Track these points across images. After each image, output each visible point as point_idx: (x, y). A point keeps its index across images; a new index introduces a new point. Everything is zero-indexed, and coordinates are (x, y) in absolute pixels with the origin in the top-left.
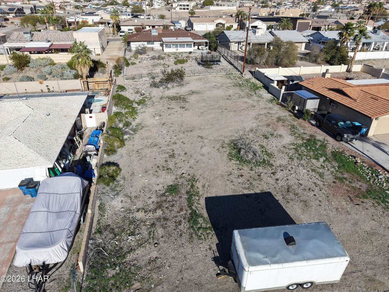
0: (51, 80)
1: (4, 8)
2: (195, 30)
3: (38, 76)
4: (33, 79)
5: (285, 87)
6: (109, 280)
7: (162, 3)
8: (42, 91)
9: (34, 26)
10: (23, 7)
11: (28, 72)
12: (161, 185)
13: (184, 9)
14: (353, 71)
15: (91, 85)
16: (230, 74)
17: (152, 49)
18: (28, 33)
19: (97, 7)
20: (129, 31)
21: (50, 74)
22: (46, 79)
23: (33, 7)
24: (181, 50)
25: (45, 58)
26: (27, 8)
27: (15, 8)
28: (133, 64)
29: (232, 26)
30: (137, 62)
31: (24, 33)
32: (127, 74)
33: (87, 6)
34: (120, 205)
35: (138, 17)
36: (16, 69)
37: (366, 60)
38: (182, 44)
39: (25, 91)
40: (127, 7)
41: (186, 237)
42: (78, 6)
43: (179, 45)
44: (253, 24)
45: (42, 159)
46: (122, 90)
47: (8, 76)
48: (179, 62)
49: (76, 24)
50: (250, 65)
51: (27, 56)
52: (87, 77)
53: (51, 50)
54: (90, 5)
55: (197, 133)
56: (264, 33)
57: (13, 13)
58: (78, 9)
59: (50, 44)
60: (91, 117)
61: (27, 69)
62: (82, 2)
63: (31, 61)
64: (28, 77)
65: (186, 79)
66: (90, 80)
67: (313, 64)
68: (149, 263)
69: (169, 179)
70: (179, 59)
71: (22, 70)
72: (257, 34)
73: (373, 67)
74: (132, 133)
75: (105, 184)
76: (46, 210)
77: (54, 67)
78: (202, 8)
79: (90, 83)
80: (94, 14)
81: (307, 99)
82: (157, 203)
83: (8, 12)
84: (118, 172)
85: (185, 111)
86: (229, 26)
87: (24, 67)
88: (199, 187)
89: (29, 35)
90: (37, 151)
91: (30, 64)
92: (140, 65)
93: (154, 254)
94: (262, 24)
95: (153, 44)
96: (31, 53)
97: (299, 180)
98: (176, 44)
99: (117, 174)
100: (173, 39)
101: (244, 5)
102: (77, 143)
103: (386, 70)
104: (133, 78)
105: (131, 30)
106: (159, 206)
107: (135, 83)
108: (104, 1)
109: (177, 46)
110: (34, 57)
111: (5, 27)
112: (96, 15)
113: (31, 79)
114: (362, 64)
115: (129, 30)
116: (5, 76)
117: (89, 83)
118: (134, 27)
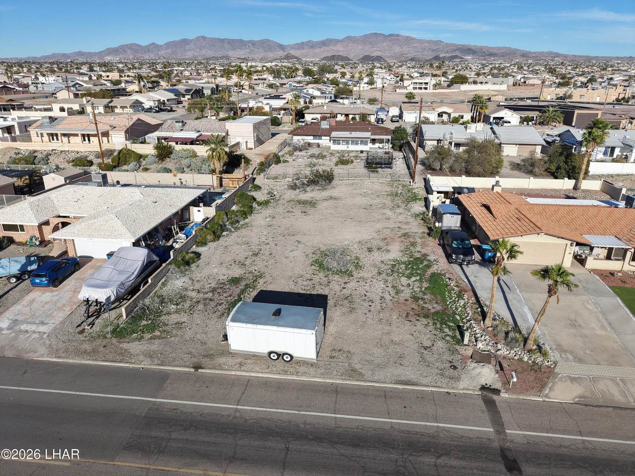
0: (188, 173)
1: (180, 89)
2: (406, 121)
3: (176, 168)
4: (171, 171)
5: (449, 200)
6: (140, 326)
7: (393, 80)
8: (175, 184)
9: (202, 112)
10: (203, 88)
11: (169, 163)
12: (226, 276)
13: (420, 88)
14: (582, 188)
15: (225, 182)
16: (396, 180)
17: (318, 145)
18: (180, 122)
19: (299, 86)
20: (313, 121)
21: (188, 167)
22: (183, 172)
23: (215, 87)
24: (352, 147)
25: (188, 150)
26: (207, 88)
27: (192, 89)
28: (285, 161)
29: (462, 117)
30: (290, 159)
31: (176, 122)
32: (270, 173)
33: (285, 84)
34: (181, 284)
35: (337, 102)
36: (157, 160)
37: (623, 175)
38: (355, 141)
39: (158, 183)
40: (334, 86)
41: (218, 314)
42: (272, 84)
43: (350, 142)
44: (496, 115)
45: (129, 235)
46: (256, 190)
47: (148, 167)
48: (341, 162)
49: (248, 110)
50: (429, 171)
51: (170, 147)
52: (221, 173)
53: (198, 141)
54: (290, 83)
55: (298, 238)
56: (482, 130)
57: (189, 95)
58: (272, 88)
59: (198, 134)
60: (199, 211)
61: (168, 159)
62: (282, 78)
63: (174, 152)
64: (166, 168)
65: (334, 182)
66: (225, 176)
67: (528, 176)
68: (176, 324)
69: (237, 272)
70: (344, 158)
71: (163, 160)
72: (468, 131)
73: (612, 184)
74: (234, 230)
75: (176, 265)
76: (112, 267)
77: (194, 160)
78: (449, 86)
79: (225, 180)
80: (281, 97)
81: (444, 214)
82: (213, 288)
83: (184, 93)
84: (195, 260)
85: (304, 216)
86: (458, 116)
87: (165, 157)
88: (260, 282)
89: (180, 124)
90: (128, 228)
91: (172, 156)
92: (294, 163)
93: (185, 319)
94: (512, 115)
95: (321, 139)
96: (177, 143)
97: (367, 292)
98: (346, 141)
99: (194, 262)
100: (346, 134)
101: (527, 83)
102: (174, 232)
103: (628, 190)
104: (276, 178)
105: (315, 119)
106: (213, 290)
107: (275, 183)
108: (311, 78)
109: (347, 143)
110: (178, 147)
111: (174, 111)
112: (282, 98)
113: (168, 171)
114: (601, 180)
115: (312, 119)
116: (145, 166)
117: (223, 179)
118: (320, 115)
